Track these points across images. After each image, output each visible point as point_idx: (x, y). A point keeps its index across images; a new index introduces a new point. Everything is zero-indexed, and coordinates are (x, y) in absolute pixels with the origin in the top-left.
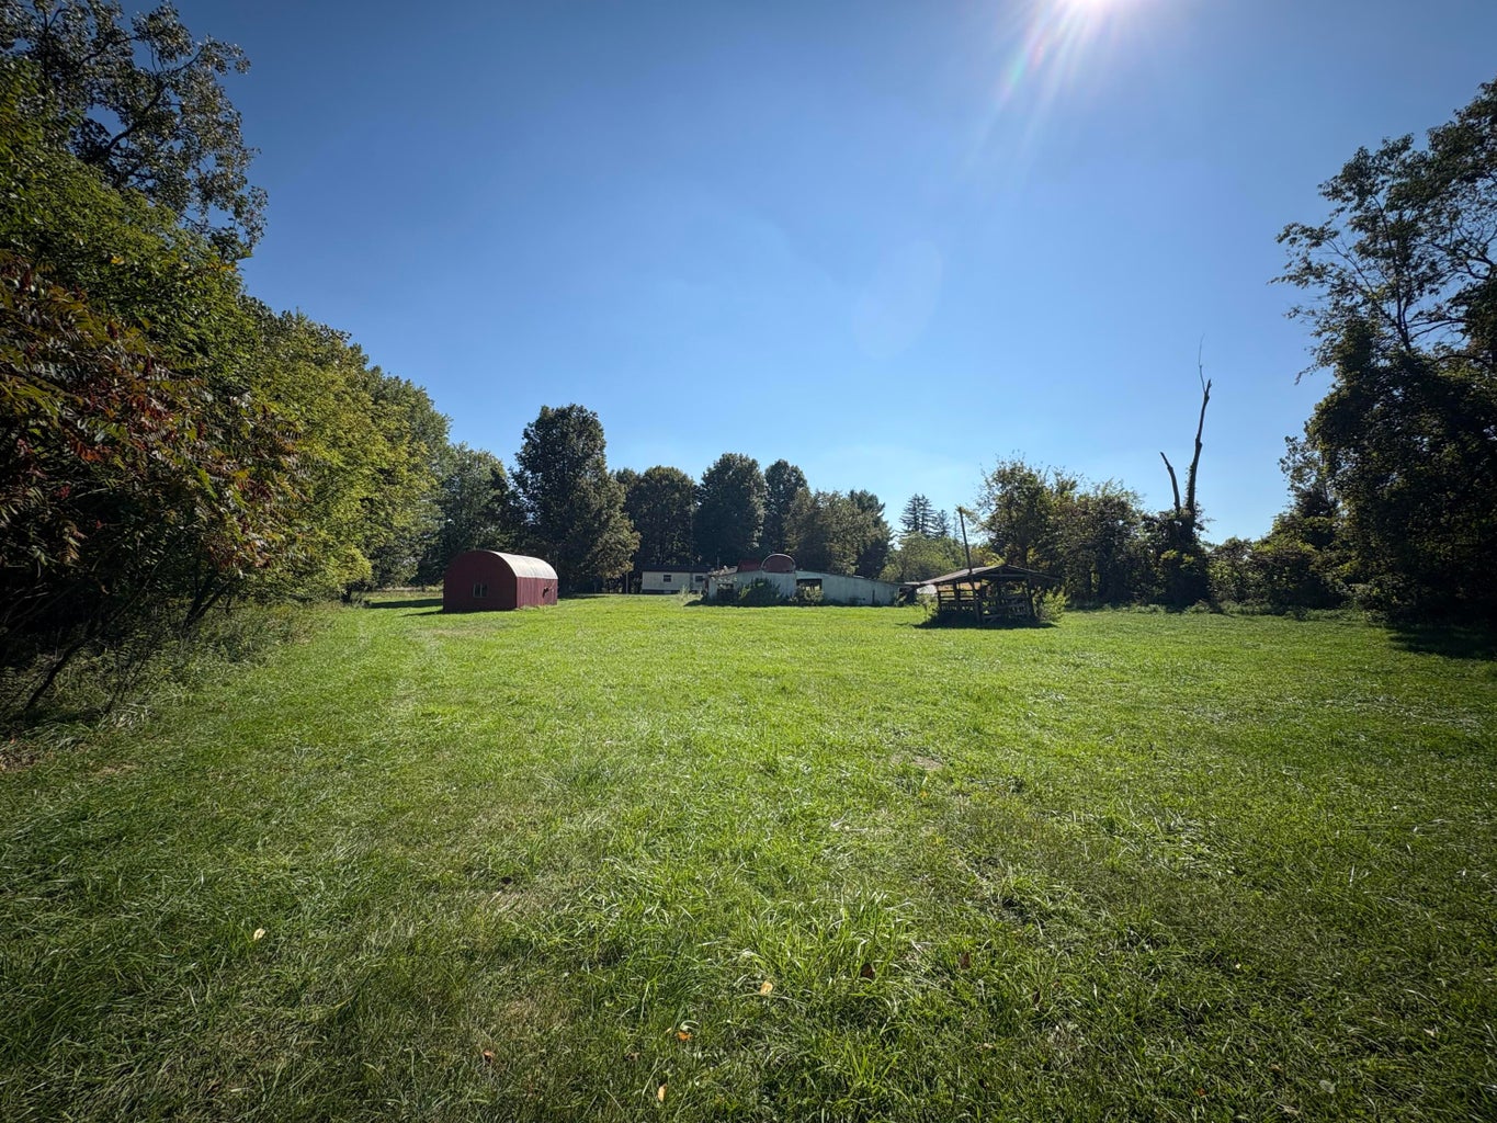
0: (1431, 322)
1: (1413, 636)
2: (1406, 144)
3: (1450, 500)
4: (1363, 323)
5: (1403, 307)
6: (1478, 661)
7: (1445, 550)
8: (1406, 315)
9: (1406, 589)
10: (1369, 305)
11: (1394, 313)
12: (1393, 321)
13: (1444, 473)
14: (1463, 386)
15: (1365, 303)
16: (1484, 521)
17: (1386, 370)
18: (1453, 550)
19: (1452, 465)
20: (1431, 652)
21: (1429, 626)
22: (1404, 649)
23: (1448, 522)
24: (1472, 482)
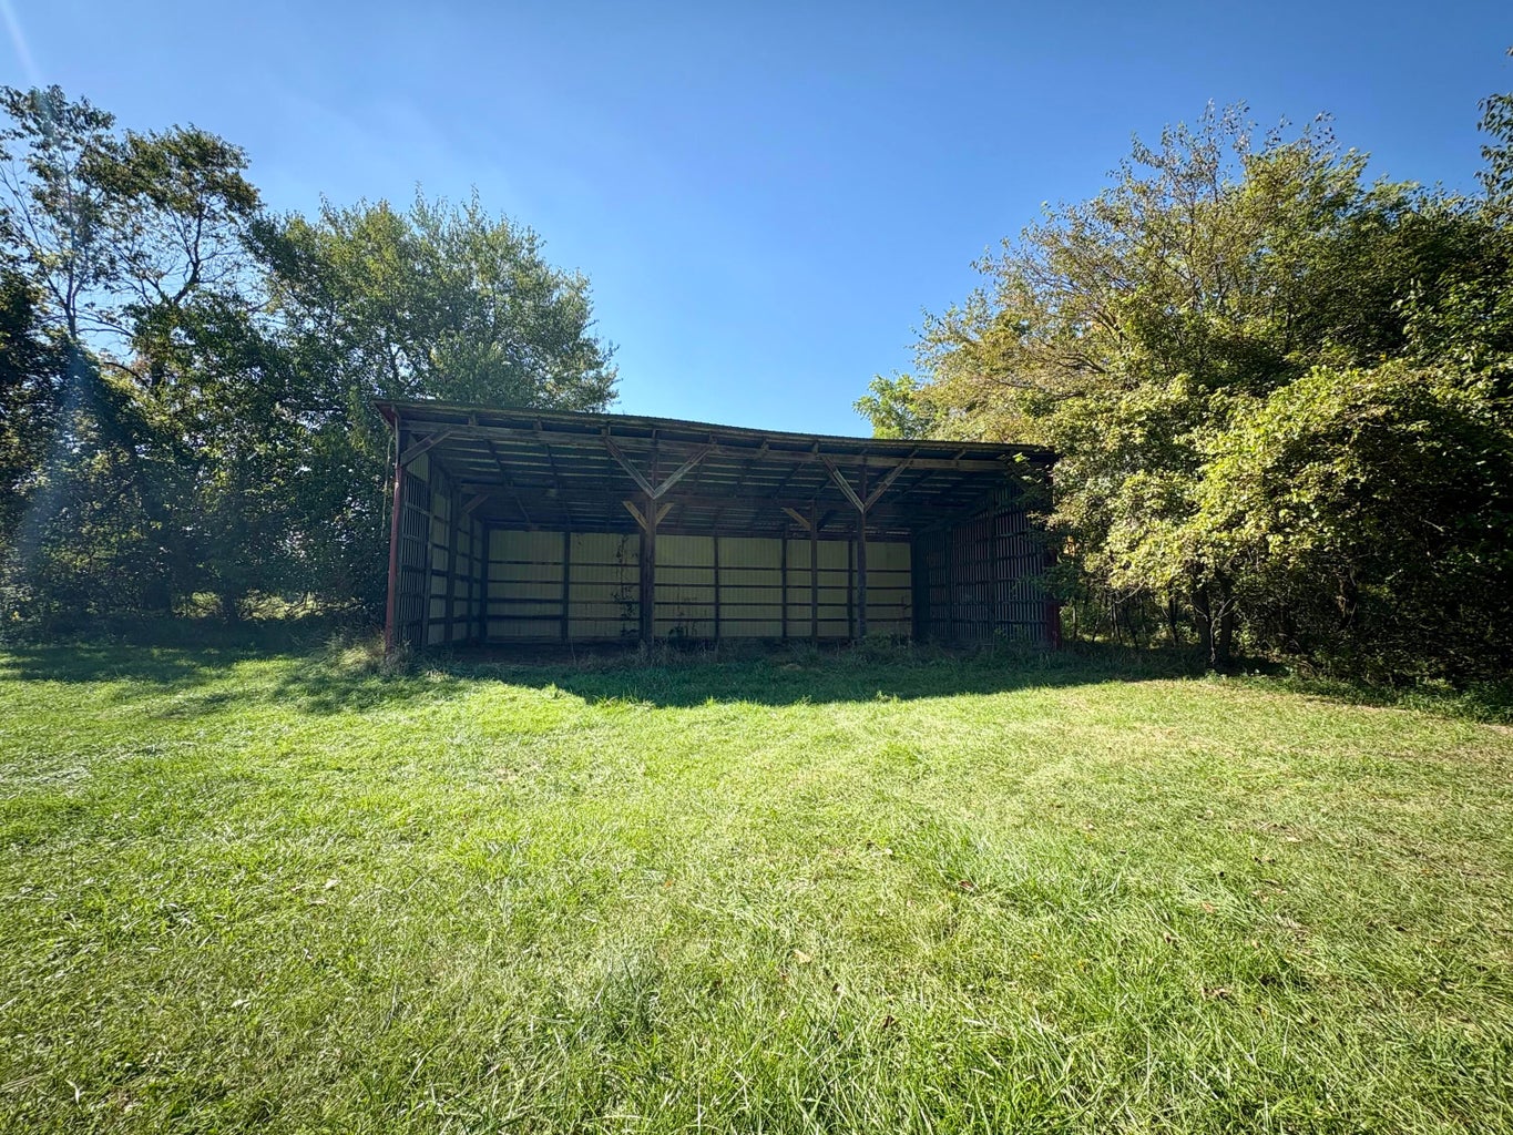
0: (101, 322)
1: (28, 659)
2: (106, 121)
3: (94, 509)
4: (24, 282)
5: (73, 291)
6: (98, 684)
7: (81, 562)
8: (76, 297)
9: (33, 604)
10: (36, 266)
11: (63, 293)
12: (62, 301)
13: (92, 480)
14: (124, 397)
15: (30, 260)
16: (124, 536)
17: (43, 348)
18: (90, 563)
19: (101, 474)
20: (46, 678)
21: (52, 646)
22: (14, 678)
23: (89, 532)
24: (118, 496)
